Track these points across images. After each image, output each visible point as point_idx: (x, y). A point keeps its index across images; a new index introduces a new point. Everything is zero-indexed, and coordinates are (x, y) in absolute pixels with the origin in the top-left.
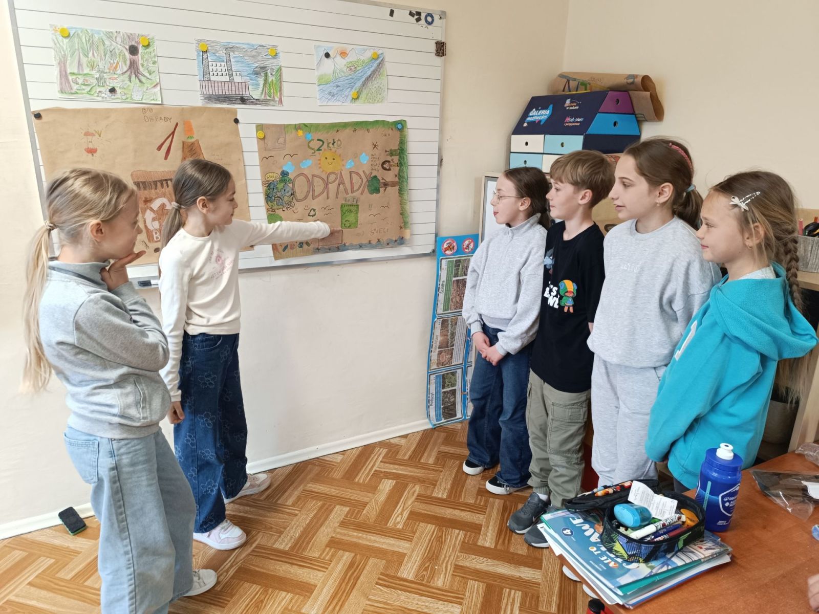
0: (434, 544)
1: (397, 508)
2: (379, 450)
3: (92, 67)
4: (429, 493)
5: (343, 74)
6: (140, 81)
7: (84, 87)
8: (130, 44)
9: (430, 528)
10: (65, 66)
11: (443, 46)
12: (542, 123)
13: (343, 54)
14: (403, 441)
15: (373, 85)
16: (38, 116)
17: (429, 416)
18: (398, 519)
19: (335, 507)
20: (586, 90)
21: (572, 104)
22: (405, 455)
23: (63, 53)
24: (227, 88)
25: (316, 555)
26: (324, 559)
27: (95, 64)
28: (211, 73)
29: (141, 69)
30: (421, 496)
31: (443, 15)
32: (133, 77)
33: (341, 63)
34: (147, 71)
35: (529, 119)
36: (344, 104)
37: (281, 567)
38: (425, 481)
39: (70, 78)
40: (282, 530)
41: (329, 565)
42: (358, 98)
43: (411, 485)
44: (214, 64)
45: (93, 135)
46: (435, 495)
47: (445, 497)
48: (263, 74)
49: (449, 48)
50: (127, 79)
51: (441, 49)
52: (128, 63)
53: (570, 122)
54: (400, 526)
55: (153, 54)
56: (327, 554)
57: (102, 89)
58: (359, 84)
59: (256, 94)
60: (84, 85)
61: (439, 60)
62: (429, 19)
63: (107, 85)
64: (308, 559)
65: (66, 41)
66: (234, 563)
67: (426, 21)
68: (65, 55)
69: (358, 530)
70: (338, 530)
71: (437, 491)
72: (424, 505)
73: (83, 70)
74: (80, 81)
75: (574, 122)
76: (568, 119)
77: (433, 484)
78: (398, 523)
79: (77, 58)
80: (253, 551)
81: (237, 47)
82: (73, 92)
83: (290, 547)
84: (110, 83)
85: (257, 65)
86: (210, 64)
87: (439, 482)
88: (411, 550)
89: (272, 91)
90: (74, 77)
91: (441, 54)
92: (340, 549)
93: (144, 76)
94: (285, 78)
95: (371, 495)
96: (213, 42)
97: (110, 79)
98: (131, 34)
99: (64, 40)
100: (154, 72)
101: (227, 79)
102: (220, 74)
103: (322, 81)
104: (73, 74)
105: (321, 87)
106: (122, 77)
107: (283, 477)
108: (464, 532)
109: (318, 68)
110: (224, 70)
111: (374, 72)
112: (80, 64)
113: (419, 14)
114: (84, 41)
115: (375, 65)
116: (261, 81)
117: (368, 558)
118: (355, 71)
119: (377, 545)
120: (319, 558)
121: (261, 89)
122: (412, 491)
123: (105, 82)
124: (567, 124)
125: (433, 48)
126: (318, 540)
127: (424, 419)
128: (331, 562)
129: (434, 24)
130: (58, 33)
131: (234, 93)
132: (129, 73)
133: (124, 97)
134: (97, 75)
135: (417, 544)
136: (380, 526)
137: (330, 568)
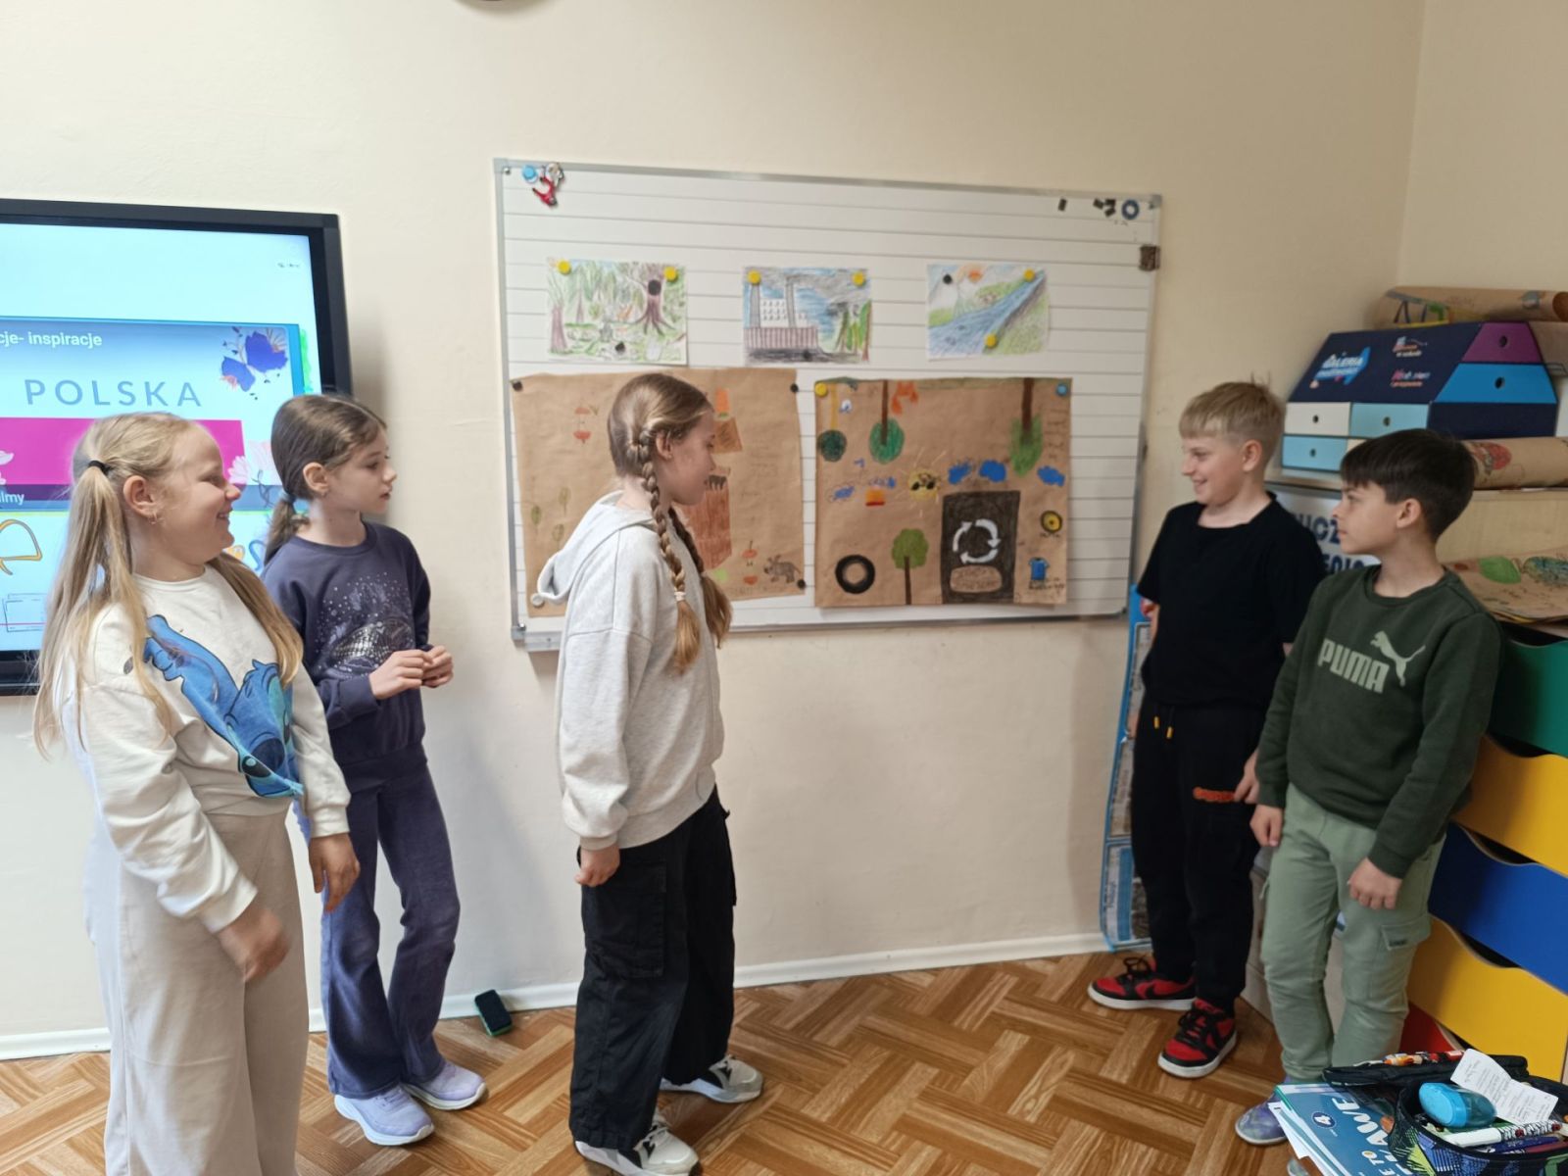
0: (1095, 1161)
1: (1030, 1085)
2: (1002, 977)
3: (596, 314)
4: (1092, 1069)
5: (972, 308)
6: (660, 332)
7: (581, 343)
8: (651, 279)
9: (1090, 1132)
10: (560, 315)
11: (1154, 253)
12: (1347, 382)
13: (975, 276)
14: (1050, 968)
15: (1025, 323)
16: (518, 386)
17: (1104, 928)
18: (1029, 1106)
19: (913, 1063)
20: (1441, 319)
21: (1409, 347)
22: (1051, 993)
23: (559, 296)
24: (784, 338)
25: (874, 1139)
26: (887, 1149)
27: (601, 310)
28: (762, 316)
29: (662, 314)
30: (1078, 1072)
31: (1156, 202)
32: (650, 326)
33: (969, 289)
34: (669, 317)
35: (1322, 374)
36: (970, 356)
37: (812, 1148)
38: (1086, 1046)
39: (566, 331)
40: (818, 1086)
41: (896, 1161)
42: (996, 345)
43: (1058, 1049)
44: (768, 302)
45: (586, 412)
46: (1104, 1074)
47: (1124, 1080)
48: (841, 314)
49: (1165, 257)
50: (642, 330)
51: (1150, 258)
52: (645, 306)
53: (1403, 380)
54: (1031, 1119)
55: (681, 292)
56: (894, 1141)
57: (606, 346)
58: (999, 322)
59: (827, 345)
60: (583, 340)
61: (1147, 278)
62: (1130, 210)
63: (614, 340)
64: (859, 1144)
65: (565, 279)
66: (734, 1127)
67: (1125, 213)
68: (561, 298)
69: (950, 1110)
70: (916, 1105)
71: (1109, 1068)
72: (1082, 1089)
73: (582, 319)
74: (578, 334)
75: (1410, 380)
76: (1399, 375)
77: (1103, 1055)
78: (1029, 1112)
79: (577, 303)
80: (766, 1113)
81: (806, 276)
82: (567, 350)
83: (829, 1118)
84: (617, 336)
85: (832, 300)
86: (762, 302)
87: (1115, 1051)
88: (1048, 1164)
89: (853, 340)
90: (570, 329)
91: (1149, 267)
92: (917, 1138)
93: (665, 324)
94: (876, 317)
95: (981, 1054)
96: (769, 269)
97: (618, 330)
98: (654, 265)
99: (563, 277)
100: (679, 318)
101: (785, 324)
102: (775, 316)
103: (937, 321)
104: (569, 325)
105: (935, 330)
106: (634, 328)
107: (826, 997)
108: (1157, 1152)
109: (930, 302)
110: (781, 311)
111: (1026, 303)
112: (580, 312)
113: (1111, 202)
114: (589, 277)
115: (1029, 290)
116: (838, 324)
117: (966, 1163)
118: (993, 304)
119: (984, 1143)
120: (879, 1145)
121: (836, 336)
122: (1059, 1061)
123: (611, 335)
124: (1396, 384)
125: (1135, 257)
126: (878, 1114)
127: (1095, 931)
128: (900, 1156)
129: (1140, 217)
130: (556, 269)
131: (794, 344)
132: (645, 321)
133: (635, 357)
134: (601, 326)
135: (1060, 1156)
136: (995, 1110)
137: (896, 1166)
